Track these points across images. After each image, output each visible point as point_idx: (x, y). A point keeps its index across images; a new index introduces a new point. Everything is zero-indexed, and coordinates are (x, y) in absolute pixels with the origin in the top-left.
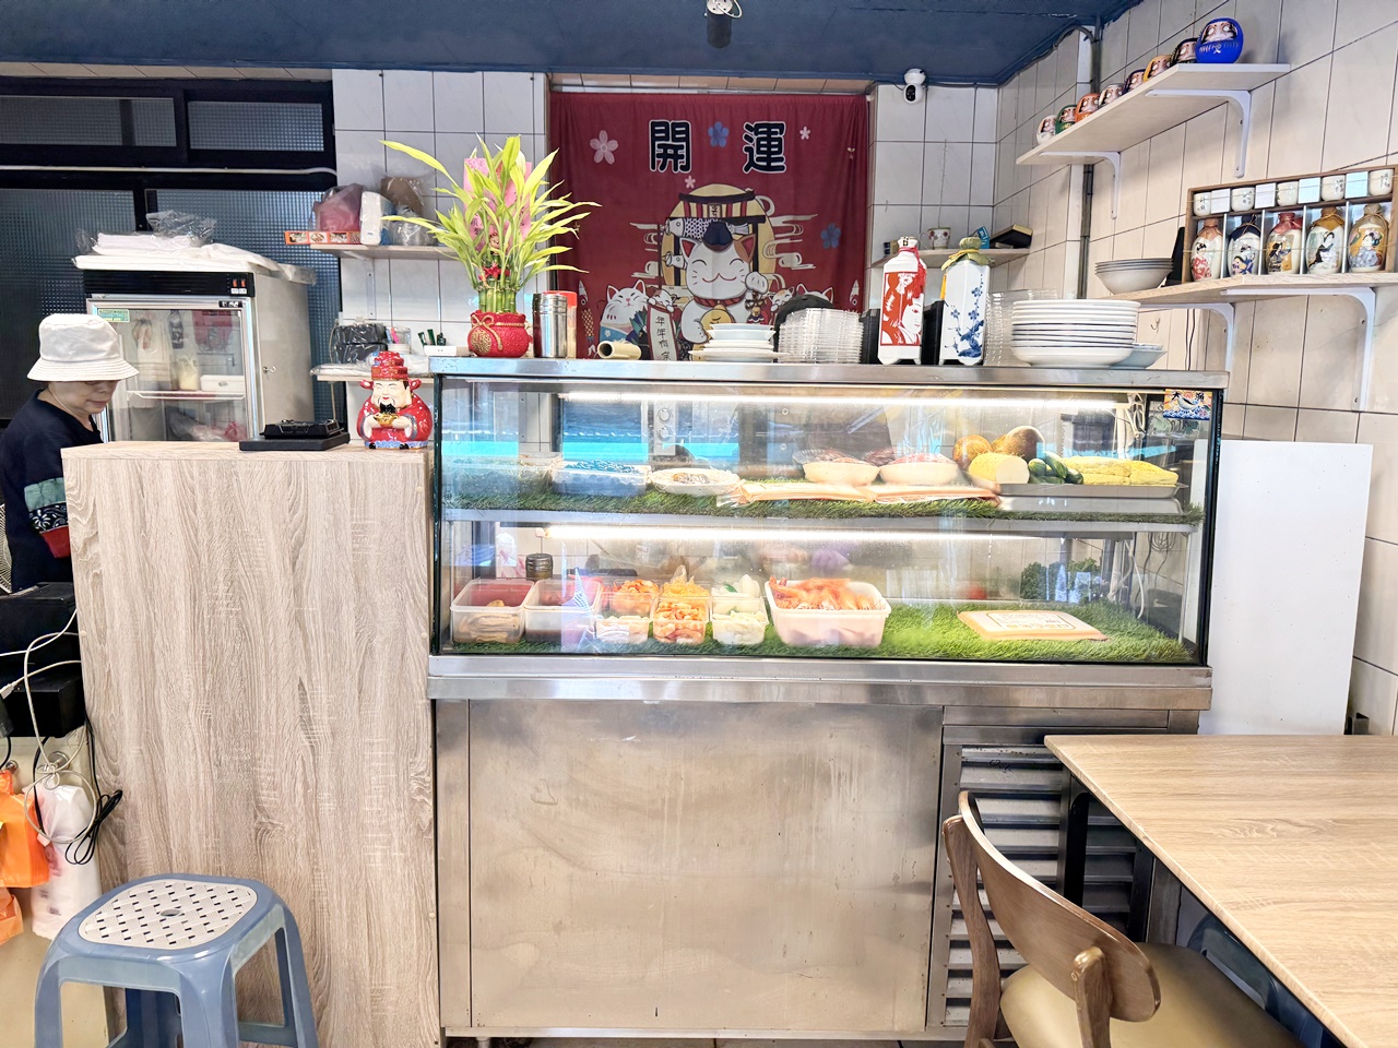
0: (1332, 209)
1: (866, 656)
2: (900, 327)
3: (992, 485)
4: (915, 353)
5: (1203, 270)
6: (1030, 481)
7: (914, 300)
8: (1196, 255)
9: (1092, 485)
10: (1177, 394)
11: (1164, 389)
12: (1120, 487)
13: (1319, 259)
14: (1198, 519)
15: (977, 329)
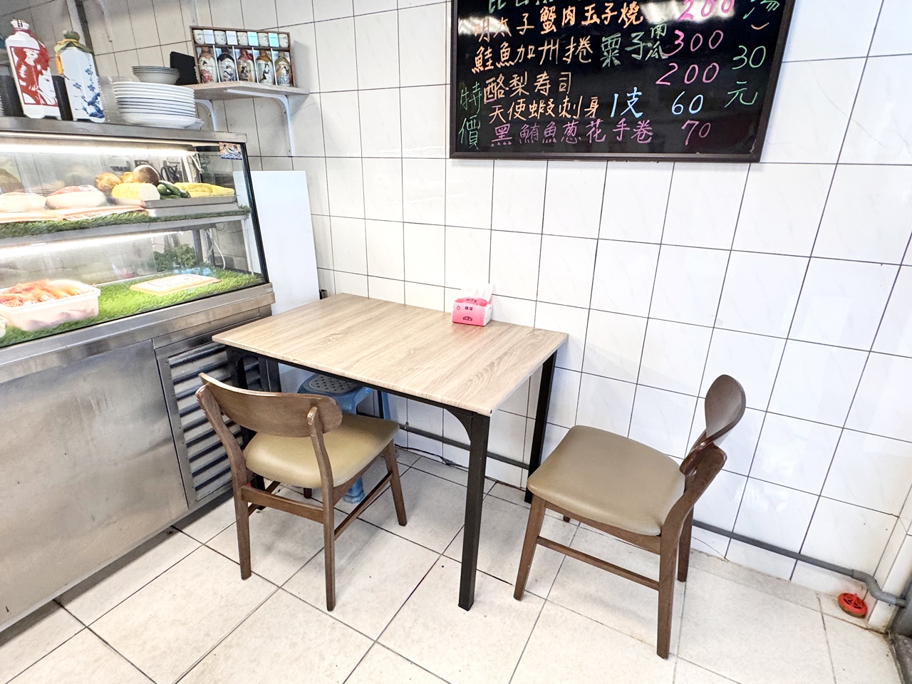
0: (264, 50)
1: (93, 323)
2: (39, 91)
3: (139, 203)
4: (56, 112)
5: (208, 76)
6: (161, 198)
7: (43, 71)
8: (203, 68)
9: (195, 198)
10: (225, 146)
11: (218, 142)
12: (210, 198)
13: (265, 78)
14: (248, 212)
15: (97, 99)
